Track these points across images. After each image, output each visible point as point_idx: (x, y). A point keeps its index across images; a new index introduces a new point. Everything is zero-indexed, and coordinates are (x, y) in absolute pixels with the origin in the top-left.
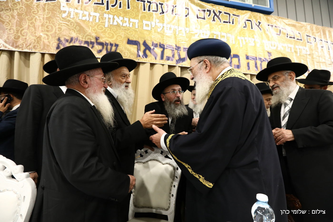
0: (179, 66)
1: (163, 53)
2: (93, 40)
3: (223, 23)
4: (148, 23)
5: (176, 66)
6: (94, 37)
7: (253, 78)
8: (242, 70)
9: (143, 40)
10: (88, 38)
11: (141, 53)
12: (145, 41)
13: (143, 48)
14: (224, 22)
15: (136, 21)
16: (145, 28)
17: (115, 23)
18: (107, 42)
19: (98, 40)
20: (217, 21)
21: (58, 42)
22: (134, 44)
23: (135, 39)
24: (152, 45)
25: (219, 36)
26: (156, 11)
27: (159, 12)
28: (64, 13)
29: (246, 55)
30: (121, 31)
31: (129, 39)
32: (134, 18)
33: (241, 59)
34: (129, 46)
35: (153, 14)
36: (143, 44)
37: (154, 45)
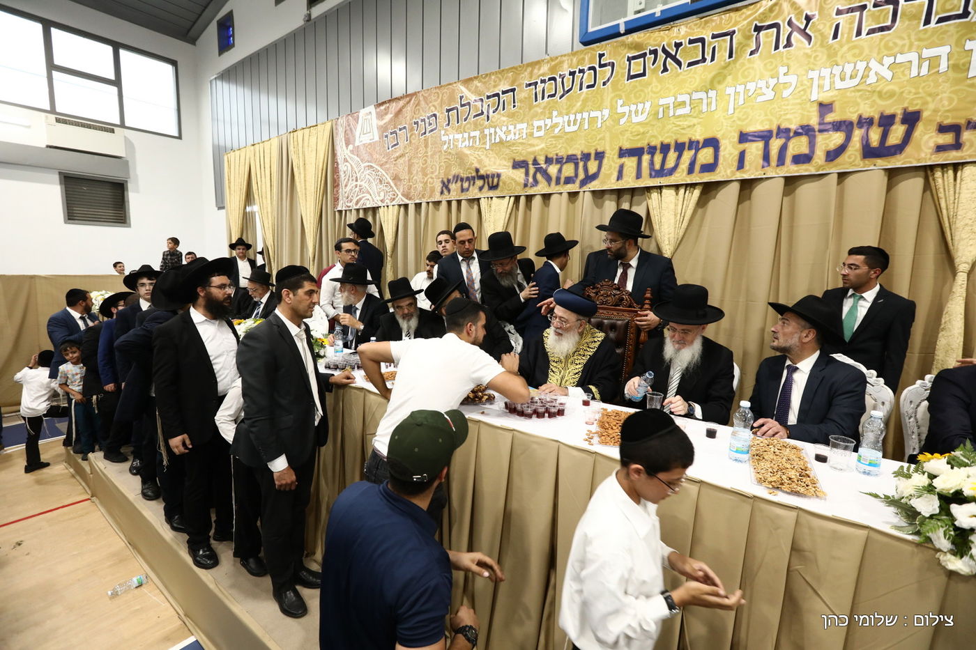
0: (584, 192)
1: (560, 171)
2: (474, 174)
3: (686, 69)
4: (541, 123)
5: (578, 192)
6: (474, 169)
7: (756, 187)
8: (719, 173)
9: (533, 157)
10: (469, 172)
11: (531, 180)
12: (535, 157)
13: (532, 170)
14: (690, 64)
15: (524, 126)
16: (537, 134)
17: (498, 140)
18: (488, 173)
19: (478, 173)
20: (671, 69)
21: (442, 185)
22: (522, 167)
23: (522, 159)
24: (546, 163)
25: (672, 106)
26: (553, 96)
27: (558, 96)
28: (445, 144)
29: (741, 132)
30: (504, 150)
31: (514, 160)
32: (522, 122)
33: (722, 148)
34: (515, 171)
35: (548, 103)
36: (533, 164)
37: (548, 161)
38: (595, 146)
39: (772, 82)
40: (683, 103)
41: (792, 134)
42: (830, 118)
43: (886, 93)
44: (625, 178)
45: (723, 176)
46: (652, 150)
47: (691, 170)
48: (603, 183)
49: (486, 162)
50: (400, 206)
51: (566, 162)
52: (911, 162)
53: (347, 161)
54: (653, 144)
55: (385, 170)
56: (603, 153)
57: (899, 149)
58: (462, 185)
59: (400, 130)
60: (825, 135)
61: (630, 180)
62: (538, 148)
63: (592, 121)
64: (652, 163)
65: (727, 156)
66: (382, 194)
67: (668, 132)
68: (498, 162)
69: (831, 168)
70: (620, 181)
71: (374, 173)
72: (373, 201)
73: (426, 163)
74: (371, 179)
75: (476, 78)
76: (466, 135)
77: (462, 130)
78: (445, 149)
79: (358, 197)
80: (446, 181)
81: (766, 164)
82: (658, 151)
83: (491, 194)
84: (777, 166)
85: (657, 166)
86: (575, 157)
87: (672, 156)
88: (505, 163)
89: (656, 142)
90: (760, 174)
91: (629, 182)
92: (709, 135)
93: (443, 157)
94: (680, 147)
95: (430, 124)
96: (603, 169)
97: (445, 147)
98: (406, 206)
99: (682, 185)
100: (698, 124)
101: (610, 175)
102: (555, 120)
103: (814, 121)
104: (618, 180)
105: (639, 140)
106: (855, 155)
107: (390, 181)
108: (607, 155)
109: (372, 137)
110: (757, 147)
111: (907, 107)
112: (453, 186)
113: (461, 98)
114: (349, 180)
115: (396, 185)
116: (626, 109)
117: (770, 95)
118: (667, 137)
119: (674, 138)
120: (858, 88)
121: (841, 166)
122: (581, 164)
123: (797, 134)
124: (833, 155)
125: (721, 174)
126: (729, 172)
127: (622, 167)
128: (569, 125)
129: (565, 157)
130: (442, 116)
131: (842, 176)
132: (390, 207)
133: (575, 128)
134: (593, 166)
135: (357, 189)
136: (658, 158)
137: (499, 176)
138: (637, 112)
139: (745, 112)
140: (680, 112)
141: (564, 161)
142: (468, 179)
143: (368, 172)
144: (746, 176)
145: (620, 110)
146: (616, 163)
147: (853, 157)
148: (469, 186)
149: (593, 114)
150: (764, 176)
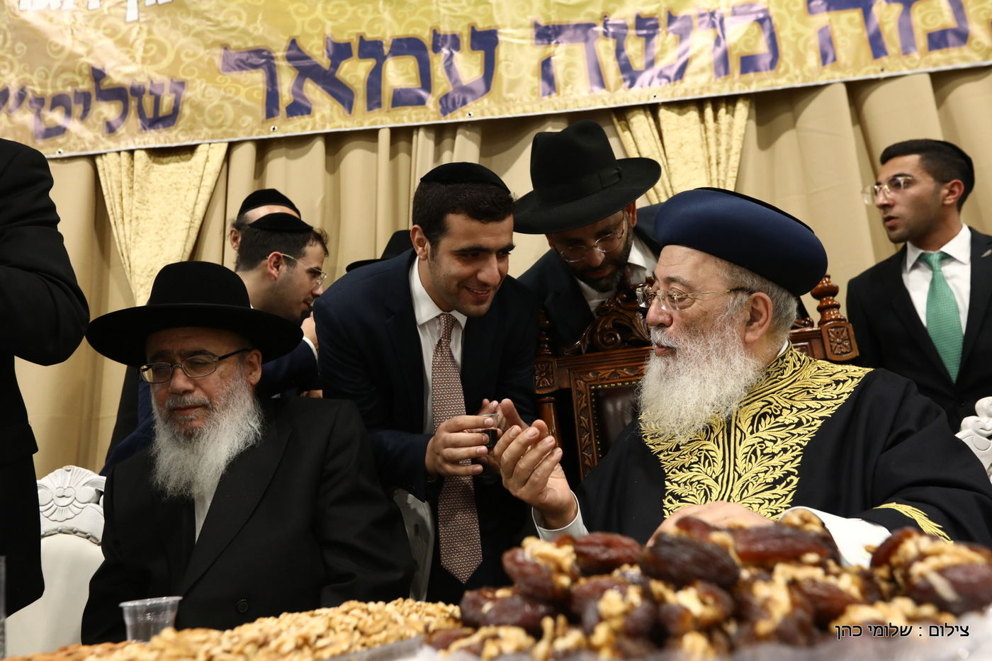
1: (375, 78)
2: (86, 85)
6: (86, 72)
8: (786, 72)
9: (286, 40)
10: (65, 80)
12: (294, 41)
13: (287, 76)
18: (139, 81)
19: (101, 82)
22: (253, 67)
23: (252, 44)
24: (329, 56)
31: (228, 50)
34: (229, 77)
36: (290, 59)
37: (337, 50)
44: (563, 89)
45: (798, 77)
46: (616, 30)
47: (722, 68)
48: (506, 101)
51: (391, 55)
54: (615, 17)
56: (492, 33)
58: (39, 119)
61: (576, 93)
65: (794, 39)
70: (548, 98)
81: (878, 51)
83: (148, 140)
84: (903, 52)
89: (622, 13)
91: (575, 97)
94: (682, 26)
96: (499, 73)
101: (521, 81)
104: (544, 93)
105: (579, 5)
108: (502, 39)
110: (850, 21)
122: (435, 60)
125: (789, 75)
126: (806, 68)
127: (546, 64)
129: (387, 43)
134: (470, 66)
136: (634, 47)
137: (178, 90)
141: (386, 51)
142: (62, 99)
150: (882, 75)
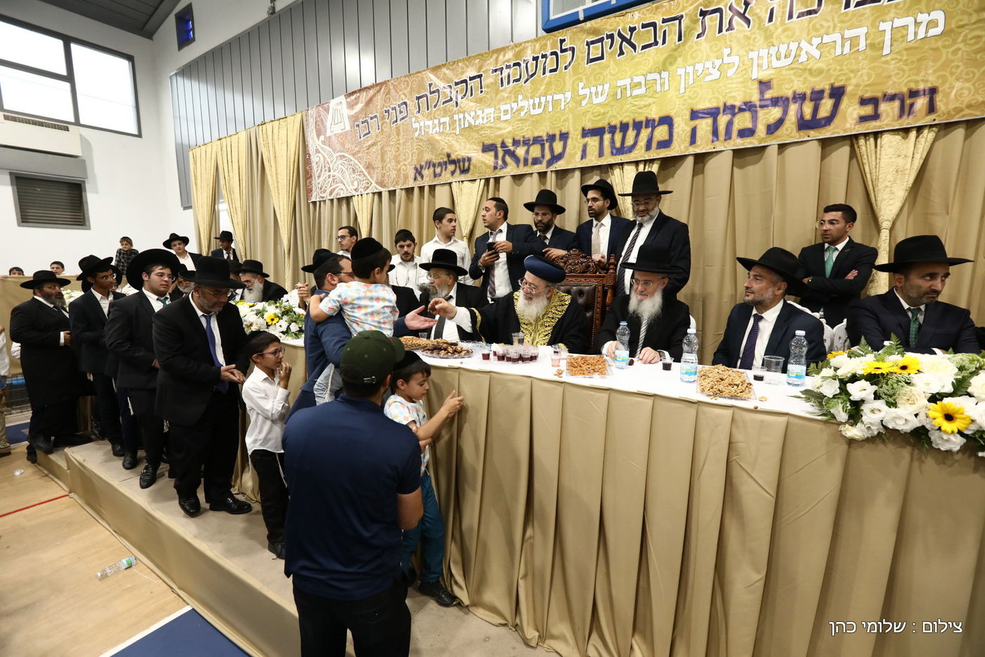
0: (550, 171)
1: (527, 152)
2: (446, 159)
3: (640, 51)
4: (507, 107)
5: (546, 172)
6: (446, 154)
7: (708, 159)
8: (674, 148)
9: (500, 140)
10: (441, 157)
11: (500, 162)
12: (503, 140)
13: (501, 153)
14: (644, 47)
15: (492, 110)
17: (467, 125)
18: (459, 157)
19: (450, 158)
20: (627, 52)
21: (415, 172)
22: (491, 150)
23: (491, 142)
24: (513, 145)
25: (628, 87)
26: (518, 80)
27: (523, 80)
28: (416, 131)
29: (692, 110)
30: (474, 134)
31: (483, 144)
32: (489, 106)
33: (675, 126)
34: (484, 155)
35: (514, 87)
36: (502, 147)
37: (516, 143)
38: (558, 127)
39: (718, 63)
40: (640, 84)
41: (736, 111)
42: (768, 95)
43: (815, 71)
44: (589, 156)
45: (678, 151)
46: (612, 129)
47: (648, 147)
48: (568, 162)
49: (457, 146)
50: (374, 193)
51: (532, 144)
52: (838, 133)
53: (319, 152)
54: (613, 124)
55: (357, 159)
56: (567, 133)
57: (829, 120)
58: (434, 171)
59: (372, 118)
60: (766, 110)
61: (593, 158)
62: (505, 131)
63: (556, 103)
64: (613, 141)
65: (681, 132)
66: (356, 183)
67: (626, 112)
68: (468, 146)
69: (772, 140)
70: (584, 160)
71: (346, 162)
72: (347, 190)
73: (398, 150)
74: (344, 169)
75: (444, 65)
76: (436, 121)
77: (432, 116)
78: (416, 136)
79: (332, 188)
80: (418, 167)
81: (715, 139)
82: (618, 130)
83: (463, 177)
84: (725, 140)
85: (618, 145)
86: (541, 139)
87: (631, 134)
88: (475, 147)
89: (616, 122)
90: (711, 148)
91: (593, 160)
92: (663, 114)
93: (415, 144)
94: (638, 126)
95: (401, 112)
96: (568, 149)
97: (417, 134)
98: (380, 194)
99: (641, 161)
100: (654, 103)
101: (576, 153)
102: (521, 104)
103: (755, 98)
104: (582, 159)
105: (600, 120)
106: (792, 129)
107: (364, 170)
108: (570, 136)
109: (343, 127)
110: (707, 124)
111: (834, 83)
112: (425, 172)
113: (430, 85)
114: (321, 171)
115: (369, 173)
116: (586, 91)
117: (716, 74)
118: (625, 117)
119: (633, 117)
120: (793, 66)
121: (780, 139)
122: (547, 145)
123: (741, 110)
124: (772, 129)
125: (676, 150)
126: (682, 147)
127: (585, 146)
128: (534, 109)
129: (532, 139)
130: (412, 104)
131: (782, 147)
132: (364, 196)
133: (540, 111)
134: (558, 147)
135: (331, 179)
136: (618, 137)
137: (469, 159)
138: (597, 93)
139: (695, 91)
140: (636, 92)
141: (531, 143)
142: (440, 164)
143: (340, 162)
144: (698, 151)
145: (581, 92)
146: (579, 143)
147: (790, 129)
148: (441, 171)
149: (556, 97)
150: (714, 150)
